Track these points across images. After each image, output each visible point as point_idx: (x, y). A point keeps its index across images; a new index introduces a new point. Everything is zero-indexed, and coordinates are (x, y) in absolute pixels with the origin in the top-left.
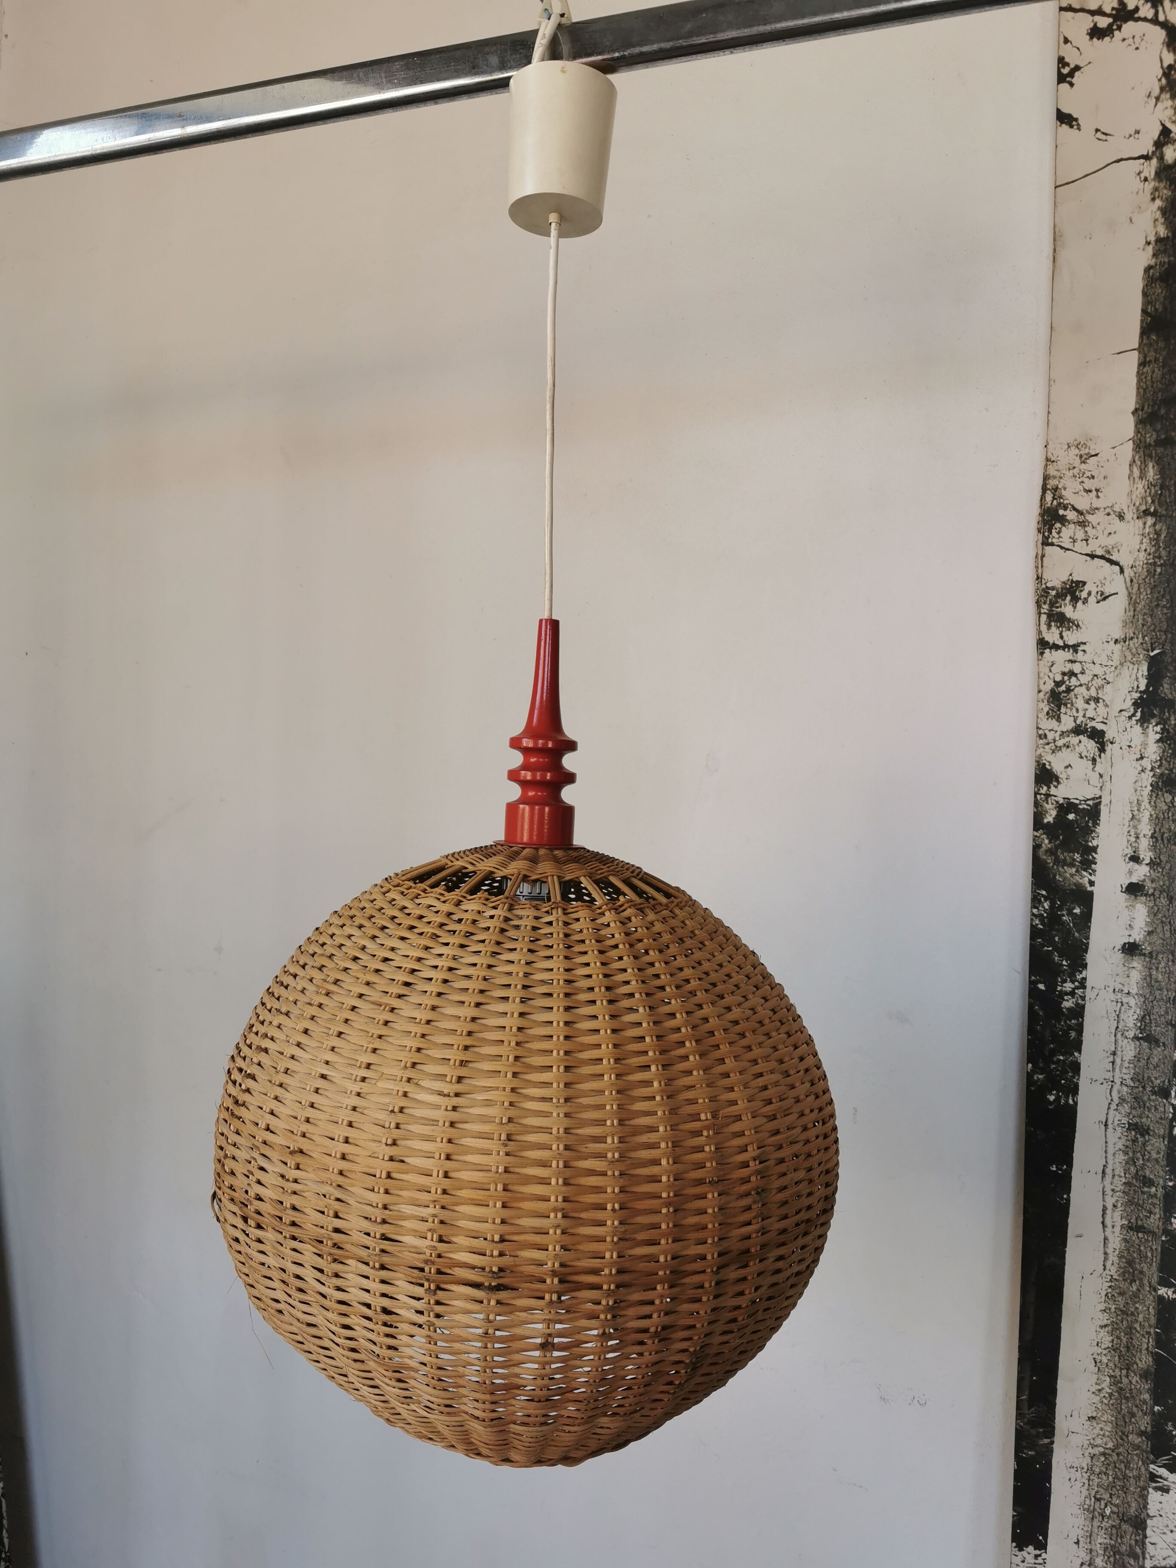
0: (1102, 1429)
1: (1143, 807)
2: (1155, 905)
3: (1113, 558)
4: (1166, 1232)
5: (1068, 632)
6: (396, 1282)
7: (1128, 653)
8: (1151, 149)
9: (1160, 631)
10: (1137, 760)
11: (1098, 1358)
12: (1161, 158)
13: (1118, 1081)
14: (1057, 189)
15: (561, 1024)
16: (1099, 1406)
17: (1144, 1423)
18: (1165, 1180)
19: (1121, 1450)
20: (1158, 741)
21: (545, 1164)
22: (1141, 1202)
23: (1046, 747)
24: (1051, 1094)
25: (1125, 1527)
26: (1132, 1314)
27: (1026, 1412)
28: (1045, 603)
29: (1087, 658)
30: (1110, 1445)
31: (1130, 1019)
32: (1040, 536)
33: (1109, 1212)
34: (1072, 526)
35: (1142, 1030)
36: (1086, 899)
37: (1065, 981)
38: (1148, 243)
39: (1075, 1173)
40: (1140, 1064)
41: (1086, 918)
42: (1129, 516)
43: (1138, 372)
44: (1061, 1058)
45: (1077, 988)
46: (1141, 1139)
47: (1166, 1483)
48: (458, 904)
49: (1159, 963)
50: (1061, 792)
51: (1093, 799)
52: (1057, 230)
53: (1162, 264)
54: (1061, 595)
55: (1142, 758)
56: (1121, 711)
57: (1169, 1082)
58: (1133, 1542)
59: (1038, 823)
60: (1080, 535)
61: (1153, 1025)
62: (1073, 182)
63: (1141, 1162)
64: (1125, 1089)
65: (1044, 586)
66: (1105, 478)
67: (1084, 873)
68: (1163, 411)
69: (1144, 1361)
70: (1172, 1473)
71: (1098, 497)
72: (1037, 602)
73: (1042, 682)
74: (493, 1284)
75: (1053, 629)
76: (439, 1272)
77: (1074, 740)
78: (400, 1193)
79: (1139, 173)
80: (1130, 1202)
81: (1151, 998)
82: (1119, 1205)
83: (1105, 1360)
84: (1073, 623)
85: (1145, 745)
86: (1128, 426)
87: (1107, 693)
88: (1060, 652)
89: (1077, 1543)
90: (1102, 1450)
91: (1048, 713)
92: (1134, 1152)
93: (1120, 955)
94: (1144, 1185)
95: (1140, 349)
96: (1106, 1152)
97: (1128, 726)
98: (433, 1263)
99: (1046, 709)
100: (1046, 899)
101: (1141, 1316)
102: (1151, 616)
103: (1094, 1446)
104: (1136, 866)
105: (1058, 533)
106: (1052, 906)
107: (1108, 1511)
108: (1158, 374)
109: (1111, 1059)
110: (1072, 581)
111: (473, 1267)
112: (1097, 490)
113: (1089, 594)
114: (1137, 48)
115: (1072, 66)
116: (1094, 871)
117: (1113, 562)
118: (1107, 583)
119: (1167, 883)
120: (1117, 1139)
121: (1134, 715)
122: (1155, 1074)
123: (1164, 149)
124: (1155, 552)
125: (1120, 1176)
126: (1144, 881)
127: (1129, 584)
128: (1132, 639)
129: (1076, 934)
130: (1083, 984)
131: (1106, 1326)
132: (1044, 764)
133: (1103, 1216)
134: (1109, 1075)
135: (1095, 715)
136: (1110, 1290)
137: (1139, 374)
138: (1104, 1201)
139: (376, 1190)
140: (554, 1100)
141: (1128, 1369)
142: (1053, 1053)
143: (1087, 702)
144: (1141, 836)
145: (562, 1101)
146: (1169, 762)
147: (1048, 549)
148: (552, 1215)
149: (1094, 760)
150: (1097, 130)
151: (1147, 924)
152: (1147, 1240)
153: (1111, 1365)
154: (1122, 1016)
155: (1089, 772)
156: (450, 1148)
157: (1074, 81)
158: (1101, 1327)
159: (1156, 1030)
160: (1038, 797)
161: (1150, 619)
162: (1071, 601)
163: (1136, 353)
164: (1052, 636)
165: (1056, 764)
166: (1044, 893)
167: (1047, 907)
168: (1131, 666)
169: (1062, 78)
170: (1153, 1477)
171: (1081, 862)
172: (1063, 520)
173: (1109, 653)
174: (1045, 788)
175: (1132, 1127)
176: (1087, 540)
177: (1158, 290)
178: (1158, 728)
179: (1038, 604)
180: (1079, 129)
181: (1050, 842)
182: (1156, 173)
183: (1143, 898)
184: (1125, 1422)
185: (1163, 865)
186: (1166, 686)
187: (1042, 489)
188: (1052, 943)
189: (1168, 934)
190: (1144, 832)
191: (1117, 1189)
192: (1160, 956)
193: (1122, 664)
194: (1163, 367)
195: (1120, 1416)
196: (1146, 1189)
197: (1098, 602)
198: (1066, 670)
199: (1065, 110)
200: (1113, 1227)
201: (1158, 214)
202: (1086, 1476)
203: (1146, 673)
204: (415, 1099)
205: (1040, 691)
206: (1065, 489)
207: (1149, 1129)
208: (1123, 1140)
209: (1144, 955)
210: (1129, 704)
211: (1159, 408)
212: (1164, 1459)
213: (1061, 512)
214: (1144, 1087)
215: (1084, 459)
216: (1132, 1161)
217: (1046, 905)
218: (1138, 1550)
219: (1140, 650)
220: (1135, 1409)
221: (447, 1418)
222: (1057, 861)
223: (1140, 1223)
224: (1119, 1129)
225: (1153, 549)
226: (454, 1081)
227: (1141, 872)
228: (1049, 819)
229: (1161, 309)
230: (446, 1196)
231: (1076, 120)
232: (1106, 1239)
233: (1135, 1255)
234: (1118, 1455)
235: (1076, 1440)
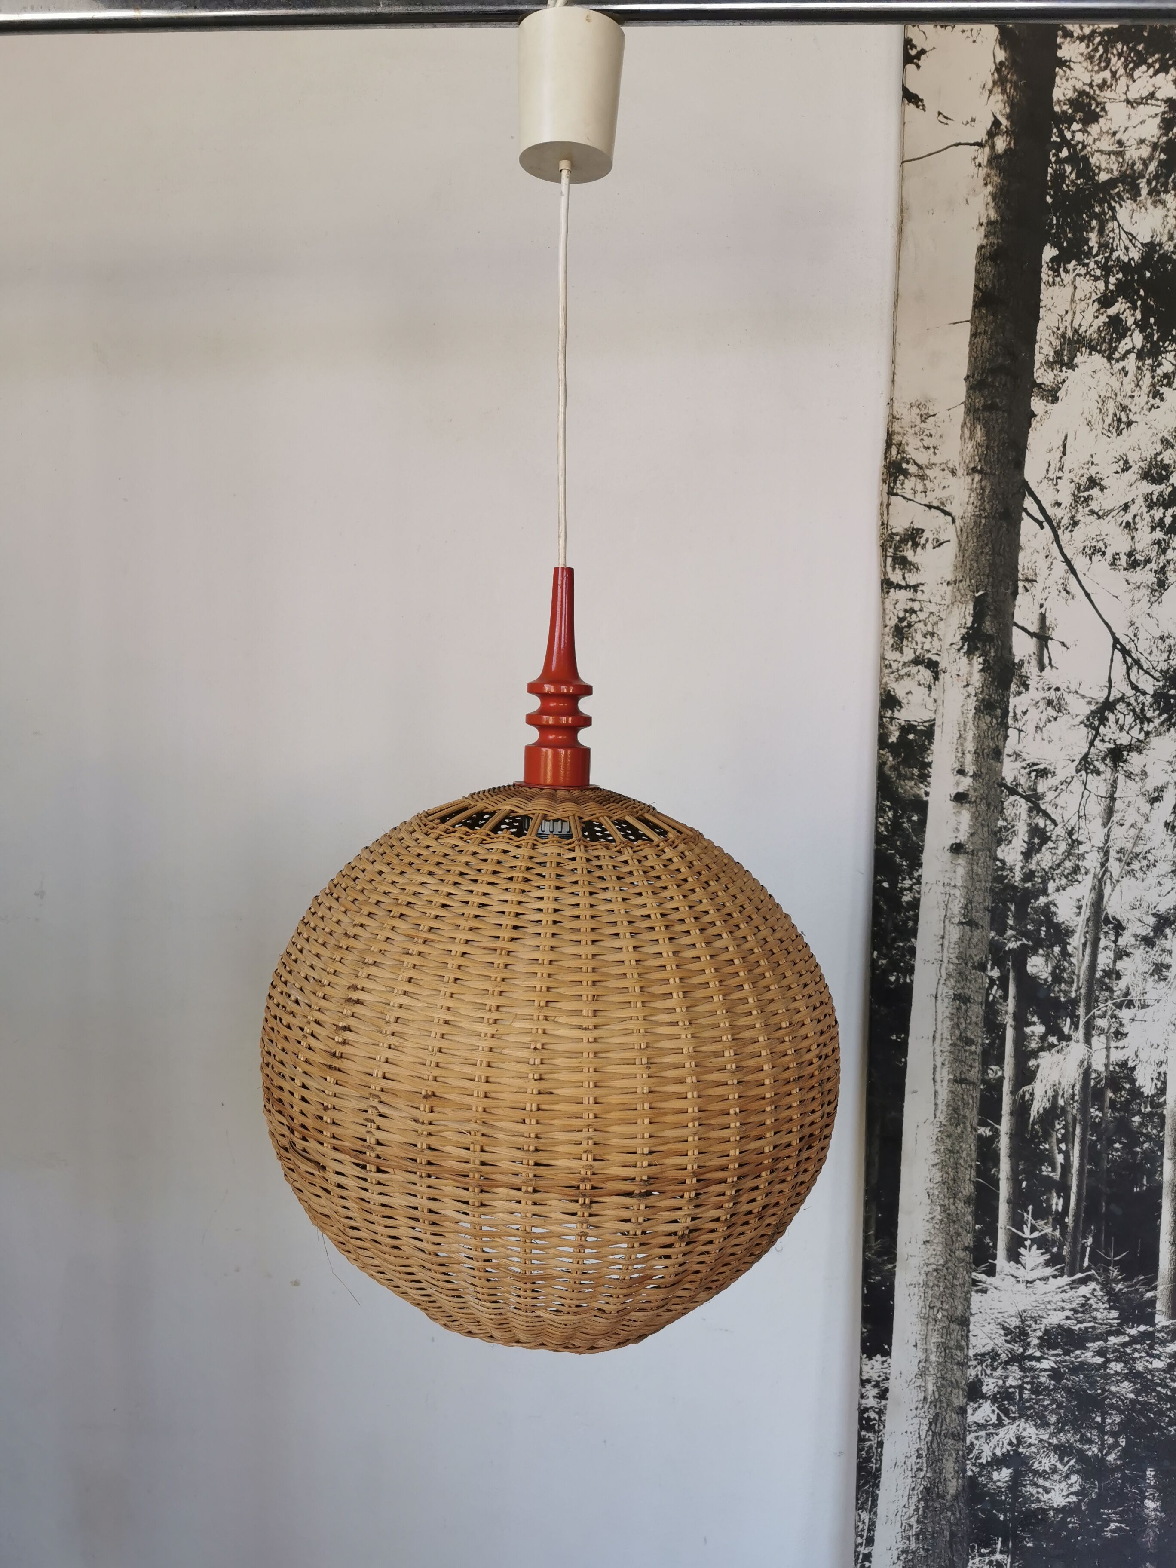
0: (934, 1250)
1: (968, 728)
2: (977, 810)
3: (947, 509)
4: (984, 1081)
5: (910, 574)
6: (549, 1202)
7: (957, 594)
8: (985, 138)
9: (984, 575)
10: (964, 687)
11: (931, 1192)
12: (993, 147)
13: (946, 960)
14: (905, 164)
15: (671, 954)
16: (932, 1231)
17: (968, 1240)
18: (983, 1039)
19: (950, 1264)
20: (981, 671)
21: (681, 1081)
22: (964, 1059)
23: (892, 676)
24: (892, 975)
25: (953, 1326)
26: (958, 1152)
27: (873, 1244)
28: (890, 547)
29: (924, 597)
30: (941, 1262)
31: (956, 908)
32: (886, 487)
33: (938, 1069)
34: (913, 479)
35: (965, 916)
36: (921, 807)
37: (904, 879)
38: (981, 224)
39: (911, 1040)
40: (964, 945)
41: (921, 825)
42: (960, 471)
43: (970, 343)
44: (901, 944)
45: (914, 884)
46: (964, 1007)
47: (984, 1285)
48: (534, 847)
49: (979, 859)
50: (904, 715)
51: (929, 721)
52: (904, 202)
53: (992, 245)
54: (904, 541)
55: (968, 685)
56: (952, 644)
57: (986, 957)
58: (959, 1337)
59: (883, 741)
60: (920, 487)
61: (974, 911)
62: (919, 159)
63: (964, 1025)
64: (951, 966)
65: (889, 532)
66: (941, 436)
67: (921, 785)
68: (990, 379)
69: (968, 1189)
70: (989, 1276)
71: (935, 454)
72: (882, 546)
73: (887, 618)
74: (643, 1191)
75: (897, 571)
76: (593, 1188)
77: (914, 669)
78: (552, 1122)
79: (974, 159)
80: (956, 1060)
81: (973, 889)
82: (947, 1063)
83: (936, 1193)
84: (914, 566)
85: (970, 674)
86: (960, 391)
87: (941, 629)
88: (903, 591)
89: (916, 1346)
90: (934, 1267)
91: (893, 646)
92: (958, 1018)
93: (949, 854)
94: (966, 1044)
95: (972, 321)
96: (936, 1020)
97: (957, 657)
98: (589, 1180)
99: (891, 642)
100: (890, 808)
101: (965, 1152)
102: (977, 561)
103: (928, 1265)
104: (962, 778)
105: (902, 484)
106: (895, 815)
107: (939, 1316)
108: (987, 344)
109: (941, 942)
110: (913, 529)
111: (626, 1179)
112: (934, 448)
113: (927, 540)
114: (974, 41)
115: (919, 49)
116: (929, 783)
117: (946, 513)
118: (942, 531)
119: (986, 792)
120: (945, 1008)
121: (962, 648)
122: (975, 951)
123: (995, 139)
124: (980, 506)
125: (947, 1039)
126: (968, 790)
127: (959, 533)
128: (961, 581)
129: (914, 838)
130: (919, 881)
131: (936, 1164)
132: (889, 691)
133: (934, 1073)
134: (939, 956)
135: (931, 648)
136: (939, 1134)
137: (971, 344)
138: (934, 1060)
139: (527, 1121)
140: (681, 1024)
141: (955, 1198)
142: (895, 940)
143: (925, 636)
144: (966, 752)
145: (687, 1023)
146: (989, 689)
147: (893, 498)
148: (690, 1125)
149: (930, 687)
150: (940, 113)
151: (970, 827)
152: (969, 1090)
153: (941, 1196)
154: (950, 906)
155: (926, 697)
156: (597, 1076)
157: (920, 63)
158: (933, 1166)
159: (976, 915)
160: (884, 720)
161: (975, 565)
162: (912, 546)
163: (969, 324)
164: (896, 577)
165: (899, 690)
166: (888, 803)
167: (891, 816)
168: (960, 605)
169: (908, 59)
170: (975, 1282)
171: (919, 776)
172: (906, 473)
173: (943, 593)
174: (890, 712)
175: (958, 997)
176: (925, 492)
177: (989, 268)
178: (981, 660)
179: (884, 548)
180: (924, 110)
181: (894, 760)
182: (988, 160)
183: (967, 805)
184: (953, 1242)
185: (983, 776)
186: (988, 623)
187: (887, 442)
188: (894, 847)
189: (986, 835)
190: (969, 749)
191: (945, 1050)
192: (980, 853)
193: (953, 603)
194: (991, 339)
195: (948, 1237)
196: (968, 1048)
197: (934, 548)
198: (908, 607)
199: (913, 89)
200: (942, 1081)
201: (990, 199)
202: (922, 1290)
203: (972, 612)
204: (555, 1036)
205: (886, 626)
206: (908, 444)
207: (970, 997)
208: (950, 1009)
209: (967, 853)
210: (958, 638)
211: (987, 377)
212: (983, 1267)
213: (904, 466)
214: (966, 964)
215: (924, 418)
216: (957, 1026)
217: (890, 814)
218: (963, 1343)
219: (968, 592)
220: (960, 1230)
221: (575, 1317)
222: (900, 776)
223: (963, 1076)
224: (946, 1000)
225: (980, 503)
226: (590, 1014)
227: (966, 783)
228: (893, 739)
229: (990, 286)
230: (598, 1120)
231: (922, 101)
232: (936, 1092)
233: (960, 1103)
234: (947, 1269)
235: (914, 1262)
